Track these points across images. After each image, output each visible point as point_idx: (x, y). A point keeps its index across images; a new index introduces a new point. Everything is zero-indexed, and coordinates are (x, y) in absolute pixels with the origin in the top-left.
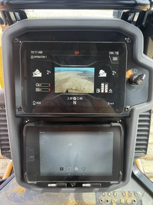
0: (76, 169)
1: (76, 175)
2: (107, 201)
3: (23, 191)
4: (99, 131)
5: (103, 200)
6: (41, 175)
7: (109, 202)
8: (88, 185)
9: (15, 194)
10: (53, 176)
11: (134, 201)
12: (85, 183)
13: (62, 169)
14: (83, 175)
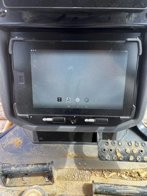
0: (78, 100)
1: (77, 107)
2: (111, 150)
3: (20, 143)
4: (109, 49)
5: (106, 149)
6: (34, 106)
7: (113, 152)
8: (92, 120)
9: (11, 145)
10: (48, 109)
11: (142, 151)
12: (88, 118)
13: (60, 100)
14: (86, 107)
